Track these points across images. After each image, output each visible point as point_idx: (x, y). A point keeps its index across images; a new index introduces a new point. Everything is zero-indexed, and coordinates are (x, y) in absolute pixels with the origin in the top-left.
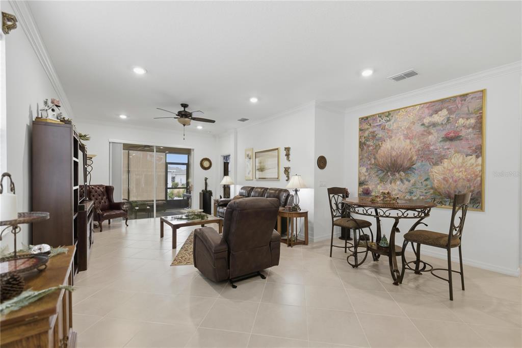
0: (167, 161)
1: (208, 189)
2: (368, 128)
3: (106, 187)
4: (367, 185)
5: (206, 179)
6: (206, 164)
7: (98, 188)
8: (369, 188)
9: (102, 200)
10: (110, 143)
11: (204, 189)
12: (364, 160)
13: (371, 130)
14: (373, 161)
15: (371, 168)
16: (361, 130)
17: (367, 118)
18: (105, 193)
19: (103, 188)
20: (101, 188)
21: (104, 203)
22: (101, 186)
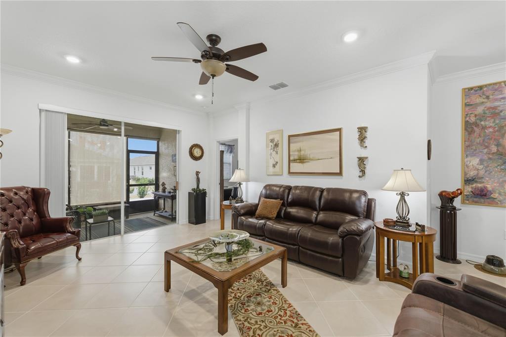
0: (129, 149)
1: (201, 187)
2: (483, 102)
3: (33, 190)
4: (481, 183)
5: (197, 173)
6: (197, 152)
7: (16, 194)
8: (486, 188)
9: (25, 214)
10: (40, 110)
11: (196, 187)
12: (474, 147)
13: (489, 104)
14: (494, 149)
15: (490, 159)
16: (467, 105)
17: (481, 88)
18: (31, 202)
19: (27, 192)
20: (22, 193)
21: (28, 222)
22: (21, 189)
